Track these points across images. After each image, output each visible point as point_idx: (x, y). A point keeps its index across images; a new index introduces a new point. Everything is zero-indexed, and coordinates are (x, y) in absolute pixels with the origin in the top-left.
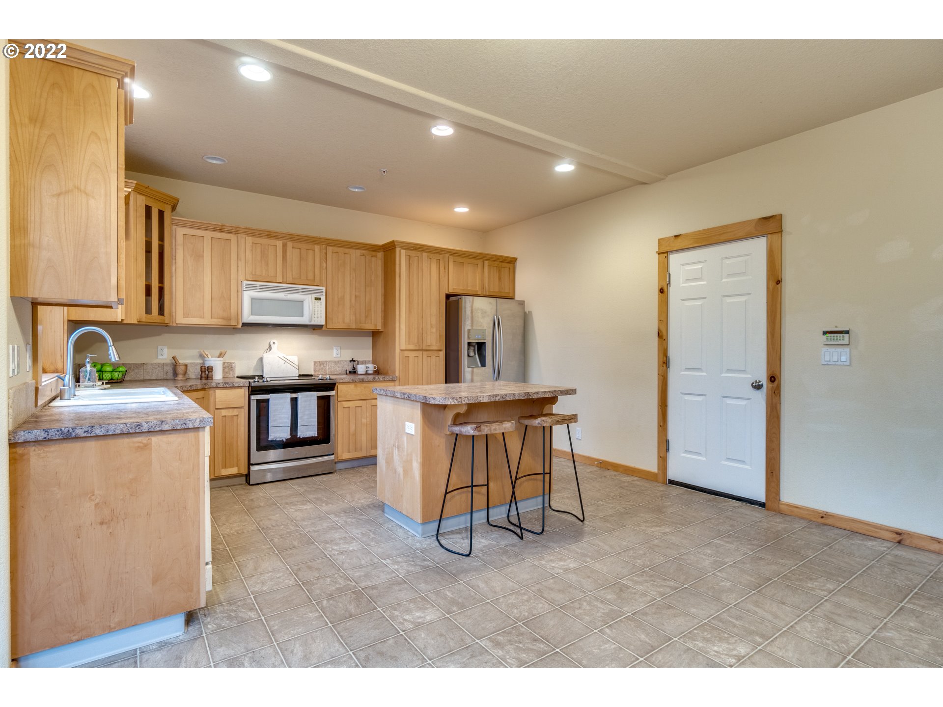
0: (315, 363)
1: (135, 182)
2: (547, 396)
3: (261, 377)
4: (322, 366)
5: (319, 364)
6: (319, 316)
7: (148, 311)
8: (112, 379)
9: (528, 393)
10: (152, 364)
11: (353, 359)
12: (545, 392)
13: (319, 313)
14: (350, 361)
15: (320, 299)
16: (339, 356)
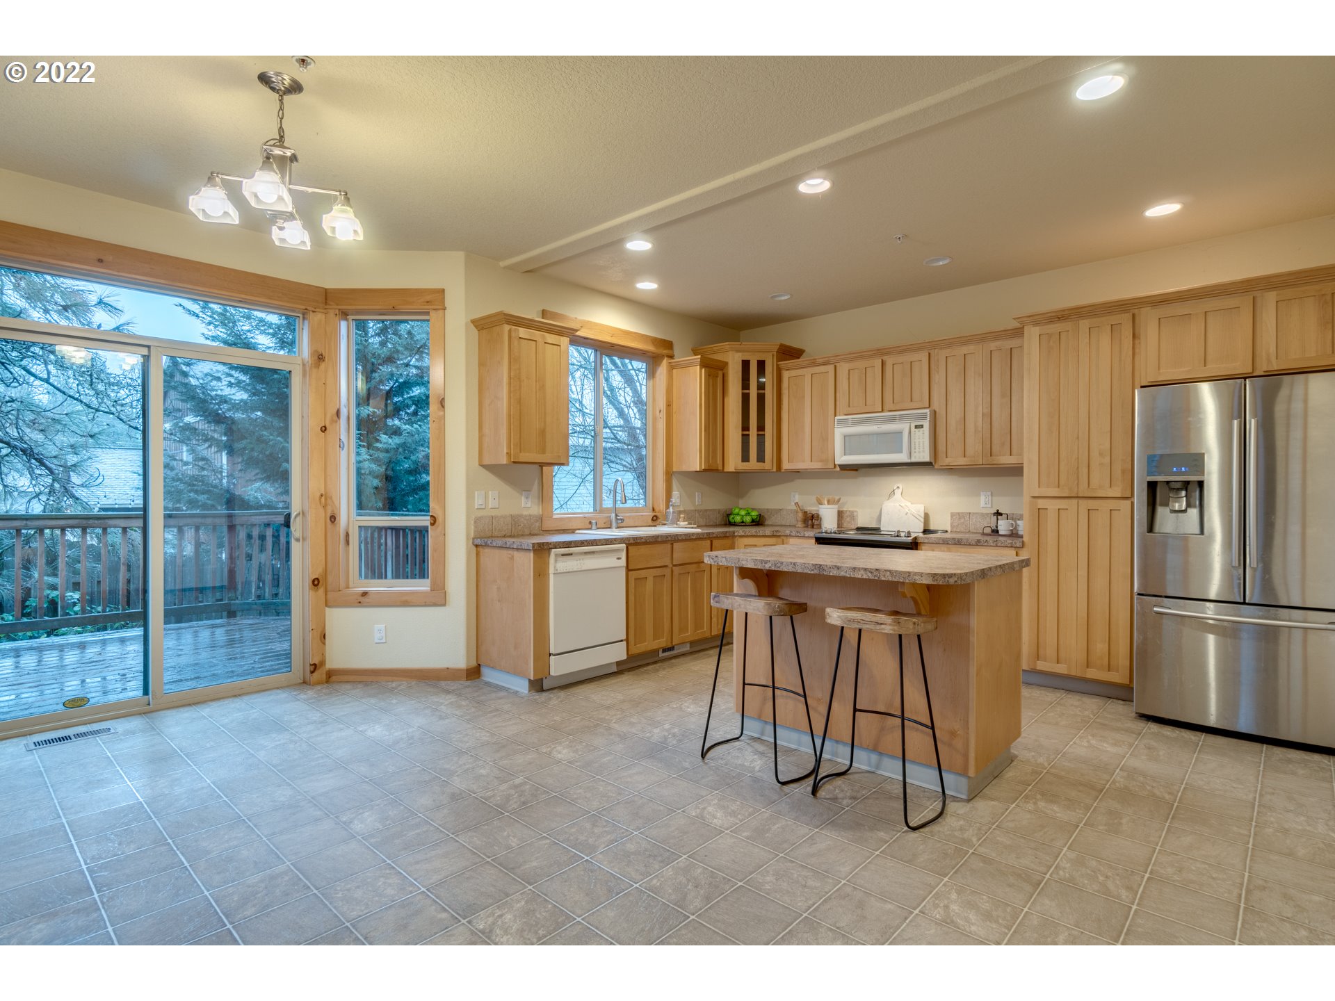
0: (953, 515)
1: (699, 356)
2: (859, 575)
3: (878, 529)
4: (962, 520)
5: (958, 516)
6: (921, 449)
7: (745, 458)
8: (743, 522)
9: (820, 565)
10: (787, 510)
11: (998, 511)
12: (855, 568)
13: (921, 445)
14: (994, 514)
15: (922, 426)
16: (990, 506)
